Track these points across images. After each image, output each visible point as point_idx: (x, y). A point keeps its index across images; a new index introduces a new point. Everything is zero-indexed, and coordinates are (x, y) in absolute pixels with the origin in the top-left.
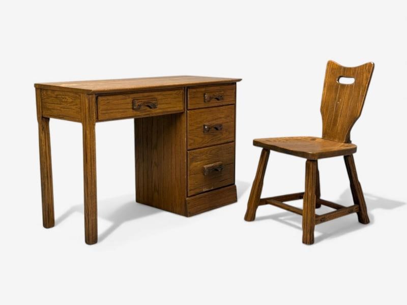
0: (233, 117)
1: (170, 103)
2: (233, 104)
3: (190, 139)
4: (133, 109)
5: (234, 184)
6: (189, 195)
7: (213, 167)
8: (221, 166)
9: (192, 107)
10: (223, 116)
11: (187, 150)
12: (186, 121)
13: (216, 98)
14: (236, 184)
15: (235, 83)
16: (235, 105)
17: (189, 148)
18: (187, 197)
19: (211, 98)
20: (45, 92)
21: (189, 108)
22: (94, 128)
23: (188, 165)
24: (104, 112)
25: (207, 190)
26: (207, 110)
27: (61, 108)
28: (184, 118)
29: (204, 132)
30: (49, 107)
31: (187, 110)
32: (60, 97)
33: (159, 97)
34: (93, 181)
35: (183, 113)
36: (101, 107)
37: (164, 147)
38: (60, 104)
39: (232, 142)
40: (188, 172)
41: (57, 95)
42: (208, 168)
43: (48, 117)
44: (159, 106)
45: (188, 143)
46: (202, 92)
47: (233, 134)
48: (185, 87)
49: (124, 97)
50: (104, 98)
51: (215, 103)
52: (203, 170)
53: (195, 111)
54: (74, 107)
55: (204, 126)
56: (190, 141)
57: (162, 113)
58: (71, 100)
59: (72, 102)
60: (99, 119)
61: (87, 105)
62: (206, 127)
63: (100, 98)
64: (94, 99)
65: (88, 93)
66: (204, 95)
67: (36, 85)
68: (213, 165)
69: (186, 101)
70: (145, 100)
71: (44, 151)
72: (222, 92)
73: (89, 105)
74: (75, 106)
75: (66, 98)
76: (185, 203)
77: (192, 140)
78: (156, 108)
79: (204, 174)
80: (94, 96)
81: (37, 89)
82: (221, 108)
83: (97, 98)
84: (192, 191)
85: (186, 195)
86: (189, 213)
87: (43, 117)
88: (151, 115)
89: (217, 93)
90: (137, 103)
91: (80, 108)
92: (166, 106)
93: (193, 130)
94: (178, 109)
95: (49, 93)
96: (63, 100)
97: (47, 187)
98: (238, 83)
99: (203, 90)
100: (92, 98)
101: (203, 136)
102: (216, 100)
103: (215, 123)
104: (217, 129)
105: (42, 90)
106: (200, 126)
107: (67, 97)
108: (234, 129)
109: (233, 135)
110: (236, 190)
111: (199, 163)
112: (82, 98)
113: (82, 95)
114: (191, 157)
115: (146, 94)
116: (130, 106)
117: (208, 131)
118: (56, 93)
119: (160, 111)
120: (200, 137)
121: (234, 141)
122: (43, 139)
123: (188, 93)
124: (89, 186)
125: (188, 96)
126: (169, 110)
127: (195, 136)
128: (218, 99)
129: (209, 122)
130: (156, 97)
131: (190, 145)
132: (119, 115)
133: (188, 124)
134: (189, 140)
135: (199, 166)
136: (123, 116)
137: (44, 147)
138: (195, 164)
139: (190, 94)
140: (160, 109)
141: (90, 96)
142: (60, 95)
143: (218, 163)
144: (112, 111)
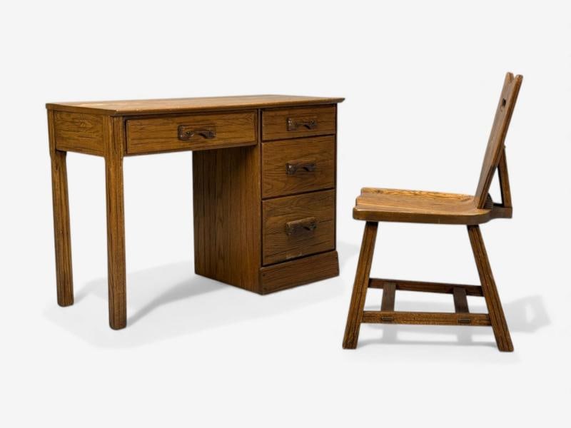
0: (332, 152)
1: (235, 131)
2: (332, 135)
3: (266, 183)
4: (179, 138)
5: (335, 249)
6: (264, 264)
7: (300, 223)
8: (313, 223)
9: (269, 137)
10: (316, 151)
11: (263, 199)
12: (259, 157)
13: (306, 126)
14: (338, 249)
15: (336, 105)
16: (335, 135)
17: (265, 196)
18: (262, 266)
19: (297, 125)
20: (58, 115)
21: (264, 139)
22: (121, 165)
23: (264, 221)
24: (136, 142)
25: (293, 257)
26: (292, 142)
27: (79, 136)
28: (257, 153)
29: (287, 173)
30: (65, 136)
31: (262, 141)
32: (77, 121)
33: (219, 123)
34: (120, 240)
35: (255, 146)
36: (131, 135)
37: (231, 195)
38: (78, 131)
39: (332, 188)
40: (264, 231)
41: (73, 119)
42: (295, 226)
43: (64, 150)
44: (217, 135)
45: (264, 190)
46: (283, 116)
47: (333, 178)
48: (258, 109)
49: (166, 121)
50: (135, 122)
51: (303, 132)
52: (286, 228)
53: (274, 143)
54: (94, 136)
55: (288, 165)
56: (266, 187)
57: (223, 145)
58: (91, 126)
59: (92, 128)
60: (129, 152)
61: (111, 132)
62: (290, 167)
63: (130, 123)
64: (121, 123)
65: (113, 114)
66: (288, 120)
67: (48, 105)
68: (300, 221)
69: (259, 129)
70: (198, 127)
71: (58, 197)
72: (315, 117)
73: (114, 132)
74: (95, 134)
75: (84, 123)
76: (260, 274)
77: (269, 184)
78: (214, 137)
79: (288, 235)
80: (121, 118)
81: (49, 111)
82: (314, 139)
83: (125, 123)
84: (269, 258)
85: (260, 263)
86: (265, 289)
87: (56, 150)
88: (207, 148)
89: (307, 118)
90: (185, 130)
91: (102, 136)
92: (230, 135)
93: (270, 170)
94: (248, 139)
95: (64, 116)
96: (81, 126)
97: (62, 248)
98: (339, 105)
99: (286, 113)
100: (118, 122)
101: (286, 179)
102: (305, 128)
103: (304, 160)
104: (306, 169)
105: (55, 112)
106: (280, 164)
107: (86, 122)
108: (333, 170)
109: (332, 180)
110: (337, 258)
111: (280, 217)
112: (104, 123)
113: (104, 117)
114: (268, 209)
115: (199, 118)
116: (175, 134)
117: (294, 172)
118: (73, 116)
119: (222, 142)
120: (282, 181)
121: (334, 188)
122: (57, 181)
123: (263, 118)
124: (114, 246)
125: (263, 122)
126: (233, 141)
127: (275, 179)
128: (308, 128)
129: (295, 159)
130: (215, 122)
131: (266, 192)
132: (158, 147)
133: (263, 162)
134: (264, 184)
135: (280, 222)
136: (164, 148)
137: (59, 192)
138: (273, 219)
139: (265, 119)
140: (219, 139)
141: (115, 119)
142: (76, 119)
143: (308, 218)
144: (147, 141)
